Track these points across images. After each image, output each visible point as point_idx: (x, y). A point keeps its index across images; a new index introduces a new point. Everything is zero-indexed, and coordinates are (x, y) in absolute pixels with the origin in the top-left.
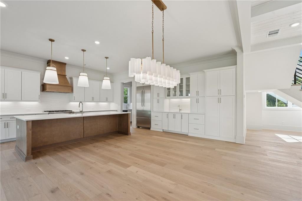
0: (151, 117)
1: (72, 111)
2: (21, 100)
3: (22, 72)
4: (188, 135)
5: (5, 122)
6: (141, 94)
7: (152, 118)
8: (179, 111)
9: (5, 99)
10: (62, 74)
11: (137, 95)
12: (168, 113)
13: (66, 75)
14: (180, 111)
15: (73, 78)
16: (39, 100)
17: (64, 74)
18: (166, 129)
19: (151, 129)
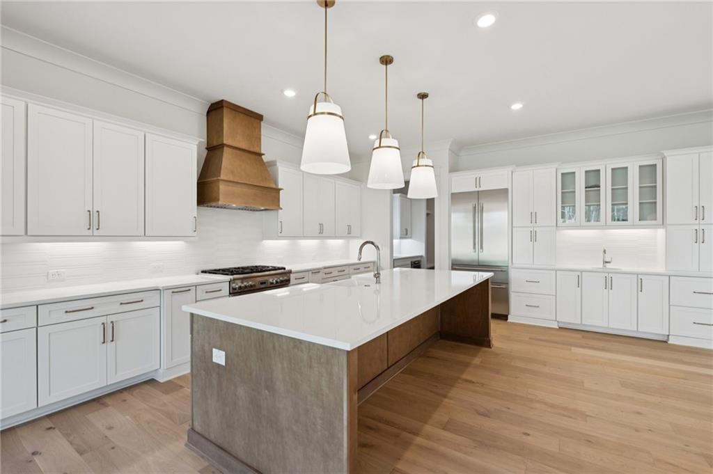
0: (507, 283)
1: (284, 269)
2: (145, 236)
3: (147, 134)
4: (666, 342)
5: (103, 320)
6: (471, 215)
7: (513, 288)
8: (602, 266)
9: (96, 233)
10: (252, 150)
11: (454, 216)
12: (581, 272)
13: (262, 152)
14: (605, 266)
15: (278, 164)
16: (195, 234)
17: (256, 150)
18: (571, 319)
19: (510, 319)
